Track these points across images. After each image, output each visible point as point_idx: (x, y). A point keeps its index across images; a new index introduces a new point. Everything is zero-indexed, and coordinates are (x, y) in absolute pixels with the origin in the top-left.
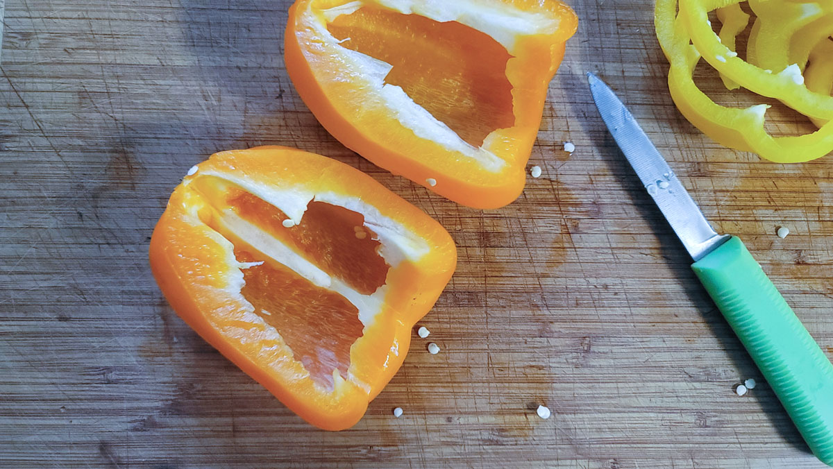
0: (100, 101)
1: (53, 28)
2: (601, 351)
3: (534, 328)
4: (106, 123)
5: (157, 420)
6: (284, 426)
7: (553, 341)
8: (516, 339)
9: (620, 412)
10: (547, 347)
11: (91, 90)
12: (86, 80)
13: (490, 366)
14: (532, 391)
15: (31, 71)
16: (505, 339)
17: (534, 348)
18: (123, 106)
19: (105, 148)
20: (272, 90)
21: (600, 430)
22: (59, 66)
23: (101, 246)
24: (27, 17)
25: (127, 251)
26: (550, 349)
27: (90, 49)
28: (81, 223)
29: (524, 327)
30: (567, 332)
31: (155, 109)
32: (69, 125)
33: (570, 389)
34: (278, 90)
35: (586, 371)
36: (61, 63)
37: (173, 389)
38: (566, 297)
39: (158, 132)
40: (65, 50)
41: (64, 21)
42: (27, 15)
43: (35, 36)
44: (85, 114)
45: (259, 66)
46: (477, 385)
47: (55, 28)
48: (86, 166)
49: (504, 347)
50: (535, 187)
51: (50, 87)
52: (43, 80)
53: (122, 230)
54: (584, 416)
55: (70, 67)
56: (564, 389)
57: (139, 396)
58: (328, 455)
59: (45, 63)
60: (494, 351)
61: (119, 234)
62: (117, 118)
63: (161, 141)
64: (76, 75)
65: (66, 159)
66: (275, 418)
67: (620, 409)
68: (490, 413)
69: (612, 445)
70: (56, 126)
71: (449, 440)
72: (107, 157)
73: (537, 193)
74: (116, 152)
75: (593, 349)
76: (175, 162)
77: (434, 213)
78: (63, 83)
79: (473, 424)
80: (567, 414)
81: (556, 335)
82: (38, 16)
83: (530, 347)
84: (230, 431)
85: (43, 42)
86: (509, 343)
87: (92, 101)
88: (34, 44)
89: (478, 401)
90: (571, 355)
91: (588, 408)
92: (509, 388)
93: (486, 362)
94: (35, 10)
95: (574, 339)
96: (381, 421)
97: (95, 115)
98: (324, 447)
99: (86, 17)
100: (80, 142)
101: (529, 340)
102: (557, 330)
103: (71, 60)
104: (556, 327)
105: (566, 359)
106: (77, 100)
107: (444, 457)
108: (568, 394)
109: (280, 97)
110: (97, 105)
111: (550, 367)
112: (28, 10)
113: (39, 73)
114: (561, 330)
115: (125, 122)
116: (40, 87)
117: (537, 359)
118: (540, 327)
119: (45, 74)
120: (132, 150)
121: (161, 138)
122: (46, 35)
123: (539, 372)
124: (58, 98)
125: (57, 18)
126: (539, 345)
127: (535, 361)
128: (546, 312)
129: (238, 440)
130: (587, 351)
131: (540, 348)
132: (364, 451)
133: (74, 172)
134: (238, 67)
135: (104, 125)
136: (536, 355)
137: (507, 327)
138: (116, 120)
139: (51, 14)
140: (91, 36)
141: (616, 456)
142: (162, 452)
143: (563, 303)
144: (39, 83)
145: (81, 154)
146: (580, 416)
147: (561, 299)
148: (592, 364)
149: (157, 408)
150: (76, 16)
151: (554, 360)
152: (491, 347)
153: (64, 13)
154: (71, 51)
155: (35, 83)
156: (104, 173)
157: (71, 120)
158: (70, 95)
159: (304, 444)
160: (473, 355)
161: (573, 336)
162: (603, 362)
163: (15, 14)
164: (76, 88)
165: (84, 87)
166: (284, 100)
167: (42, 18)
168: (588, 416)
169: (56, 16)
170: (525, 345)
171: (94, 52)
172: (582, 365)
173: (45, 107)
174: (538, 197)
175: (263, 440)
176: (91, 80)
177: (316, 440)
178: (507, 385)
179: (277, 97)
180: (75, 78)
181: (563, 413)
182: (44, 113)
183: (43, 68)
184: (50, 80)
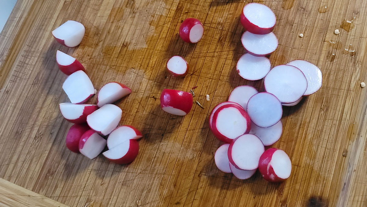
0: (129, 177)
1: (90, 187)
2: (306, 4)
3: (288, 27)
4: (140, 178)
5: (283, 199)
6: (301, 143)
7: (296, 21)
8: (291, 35)
9: (334, 4)
10: (298, 24)
11: (123, 179)
12: (118, 180)
13: (299, 49)
14: (315, 36)
15: (105, 204)
16: (289, 40)
17: (296, 30)
18: (136, 168)
19: (151, 182)
20: (151, 101)
21: (340, 14)
22: (108, 190)
23: (195, 198)
24: (80, 198)
25: (201, 188)
26: (299, 23)
27: (105, 174)
28: (181, 204)
29: (286, 31)
30: (294, 15)
31: (142, 154)
32: (135, 194)
33: (318, 21)
34: (152, 98)
35: (312, 12)
36: (106, 189)
37: (271, 187)
38: (278, 11)
39: (152, 156)
40: (101, 185)
41: (89, 181)
42: (79, 197)
43: (90, 197)
44: (133, 186)
45: (139, 103)
46: (306, 57)
47: (90, 186)
48: (157, 193)
49: (293, 41)
50: (229, 9)
51: (116, 197)
52: (111, 199)
53: (190, 187)
54: (332, 18)
55: (110, 185)
56: (318, 23)
57: (269, 203)
58: (320, 128)
59: (104, 196)
60: (293, 45)
61: (192, 189)
62: (140, 172)
63: (157, 156)
64: (114, 184)
65: (150, 201)
66: (297, 146)
67: (333, 4)
68: (320, 55)
69: (347, 11)
70: (134, 201)
71: (327, 75)
72: (156, 182)
73: (231, 9)
74: (155, 177)
75: (304, 7)
76: (168, 153)
77: (227, 52)
78: (116, 191)
79: (323, 64)
80: (329, 25)
81: (293, 20)
82: (81, 192)
83: (296, 31)
84: (297, 168)
85: (94, 194)
86: (292, 39)
87: (128, 181)
88: (93, 198)
89: (313, 59)
90: (304, 16)
91: (329, 16)
92: (311, 45)
93: (297, 50)
94: (78, 193)
95: (297, 13)
96: (311, 101)
97: (135, 182)
98: (315, 129)
99: (90, 170)
100: (145, 192)
101: (292, 31)
102: (292, 18)
103: (107, 184)
104: (290, 18)
105: (305, 19)
106: (126, 187)
107: (334, 79)
108: (320, 22)
109: (155, 99)
110: (131, 179)
111: (307, 26)
112: (77, 196)
113: (107, 201)
114: (292, 17)
115: (143, 169)
116: (114, 202)
117: (302, 30)
118: (288, 25)
119: (109, 198)
120: (156, 170)
121: (155, 155)
122: (92, 191)
123: (307, 30)
124: (122, 195)
125: (86, 184)
126: (296, 28)
127: (302, 31)
128: (283, 20)
129: (302, 166)
130: (304, 9)
131: (297, 27)
132: (322, 112)
133: (158, 199)
134: (137, 112)
135: (141, 179)
136: (300, 30)
137: (284, 37)
138: (140, 173)
139: (83, 186)
140: (100, 171)
141: (352, 11)
142: (299, 201)
143: (281, 13)
144: (112, 202)
145: (150, 193)
146: (331, 20)
147: (279, 13)
148: (310, 9)
149: (277, 197)
150: (88, 175)
151: (304, 24)
152: (291, 46)
153: (85, 180)
154: (103, 182)
155: (111, 204)
156: (162, 186)
157: (134, 193)
158: (122, 190)
159: (312, 137)
160: (293, 54)
161: (296, 13)
162: (311, 4)
163: (76, 203)
164: (120, 186)
165: (121, 182)
166: (157, 98)
167: (83, 191)
168: (332, 17)
169: (85, 184)
170: (295, 33)
171: (107, 172)
172: (309, 13)
173: (124, 203)
174: (233, 9)
175: (305, 155)
176: (119, 178)
177: (311, 131)
178: (309, 45)
179: (155, 100)
180: (116, 184)
181: (328, 27)
182: (126, 204)
183: (106, 198)
184: (113, 196)
